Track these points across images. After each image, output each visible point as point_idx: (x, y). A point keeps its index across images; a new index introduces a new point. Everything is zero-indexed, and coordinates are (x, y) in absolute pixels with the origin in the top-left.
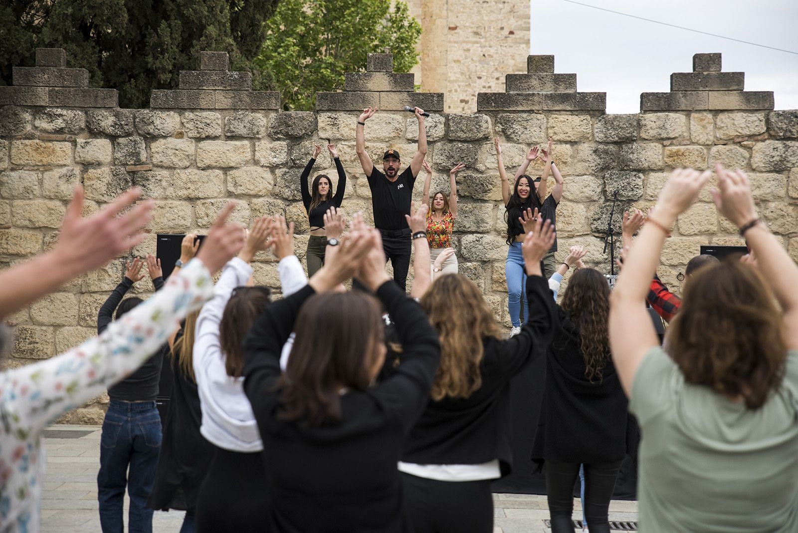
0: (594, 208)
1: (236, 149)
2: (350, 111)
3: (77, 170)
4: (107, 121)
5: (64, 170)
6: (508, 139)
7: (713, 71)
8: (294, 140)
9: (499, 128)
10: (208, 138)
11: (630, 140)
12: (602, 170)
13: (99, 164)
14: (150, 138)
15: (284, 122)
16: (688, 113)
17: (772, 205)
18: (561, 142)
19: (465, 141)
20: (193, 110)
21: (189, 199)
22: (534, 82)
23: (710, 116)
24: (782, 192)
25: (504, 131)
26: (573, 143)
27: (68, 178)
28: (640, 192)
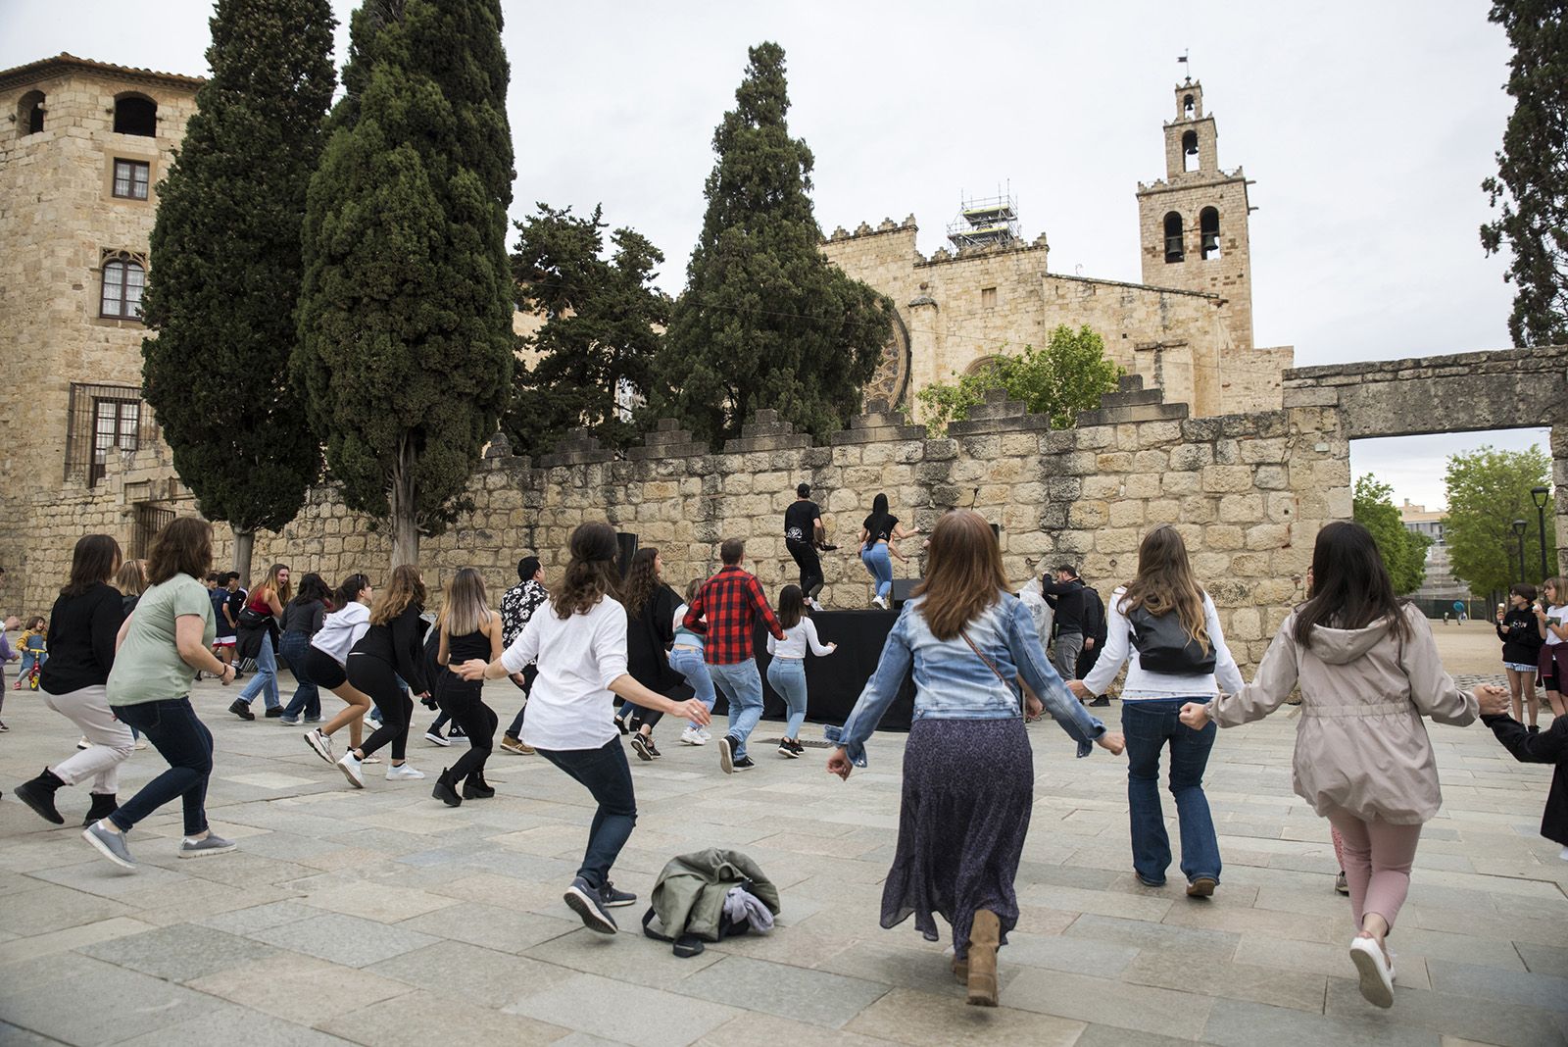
0: (1041, 508)
1: (778, 478)
2: (856, 444)
3: (681, 500)
4: (698, 465)
5: (673, 501)
6: (973, 457)
7: (1134, 390)
8: (817, 468)
9: (964, 449)
10: (760, 471)
11: (1068, 451)
12: (1046, 477)
13: (694, 495)
14: (724, 475)
15: (808, 456)
16: (1115, 425)
17: (1189, 499)
18: (1013, 456)
19: (938, 461)
20: (750, 452)
21: (750, 517)
22: (990, 410)
23: (1134, 427)
24: (1197, 488)
25: (968, 450)
26: (1022, 457)
27: (674, 506)
28: (1078, 493)
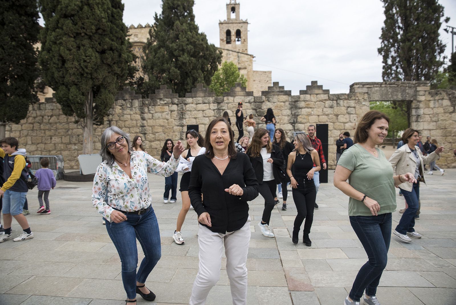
0: (289, 117)
1: (205, 106)
2: (231, 96)
3: (170, 112)
4: (176, 101)
5: (167, 113)
6: (269, 101)
7: (316, 85)
8: (219, 103)
9: (267, 99)
10: (199, 104)
11: (297, 101)
12: (291, 108)
13: (174, 111)
14: (186, 104)
15: (216, 99)
16: (310, 94)
17: (330, 116)
18: (281, 102)
19: (259, 102)
20: (195, 97)
21: (195, 118)
22: (275, 88)
23: (315, 95)
24: (332, 113)
25: (268, 100)
26: (284, 102)
27: (168, 114)
28: (300, 113)
